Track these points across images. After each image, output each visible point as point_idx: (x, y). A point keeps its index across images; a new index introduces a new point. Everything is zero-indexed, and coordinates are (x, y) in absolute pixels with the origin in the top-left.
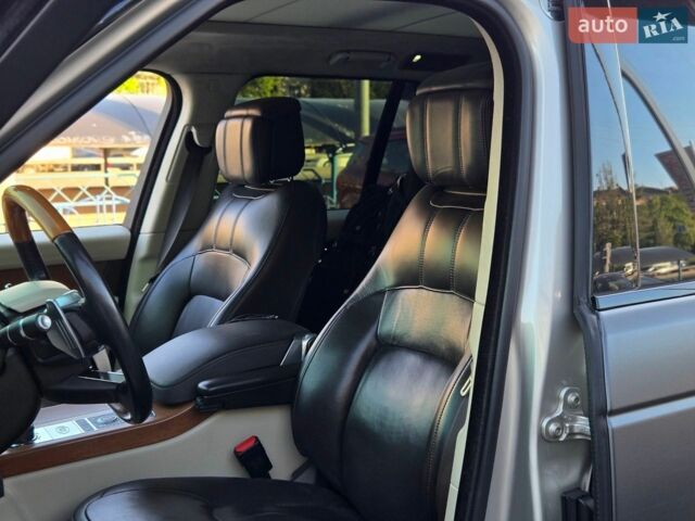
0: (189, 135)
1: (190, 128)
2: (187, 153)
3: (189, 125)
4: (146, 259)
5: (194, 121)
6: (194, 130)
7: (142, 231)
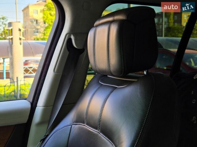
0: (69, 40)
1: (70, 35)
2: (68, 53)
3: (69, 34)
4: (40, 124)
5: (73, 30)
6: (72, 37)
7: (38, 105)
